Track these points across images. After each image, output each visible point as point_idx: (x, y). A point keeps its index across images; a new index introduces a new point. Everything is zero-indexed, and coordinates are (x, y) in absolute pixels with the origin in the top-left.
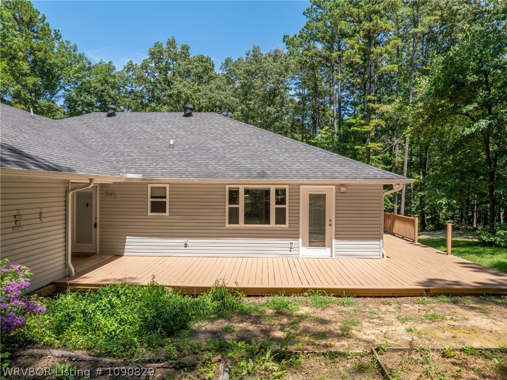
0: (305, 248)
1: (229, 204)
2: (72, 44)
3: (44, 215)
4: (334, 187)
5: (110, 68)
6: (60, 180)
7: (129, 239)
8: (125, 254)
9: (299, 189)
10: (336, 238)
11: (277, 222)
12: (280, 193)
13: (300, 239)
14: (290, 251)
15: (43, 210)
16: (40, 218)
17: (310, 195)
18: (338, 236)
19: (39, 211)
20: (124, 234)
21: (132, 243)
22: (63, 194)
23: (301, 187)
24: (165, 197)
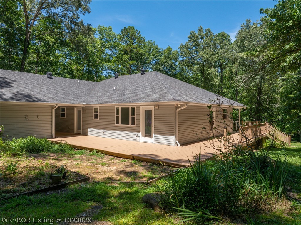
0: (143, 137)
1: (116, 115)
2: (153, 42)
3: (39, 116)
4: (153, 106)
5: (169, 50)
6: (48, 105)
7: (89, 129)
8: (88, 135)
9: (140, 108)
10: (154, 133)
11: (132, 124)
12: (133, 109)
13: (140, 133)
14: (137, 138)
15: (39, 115)
16: (38, 117)
17: (146, 111)
18: (155, 132)
19: (37, 115)
20: (87, 127)
21: (90, 130)
22: (51, 110)
23: (141, 106)
24: (98, 112)
